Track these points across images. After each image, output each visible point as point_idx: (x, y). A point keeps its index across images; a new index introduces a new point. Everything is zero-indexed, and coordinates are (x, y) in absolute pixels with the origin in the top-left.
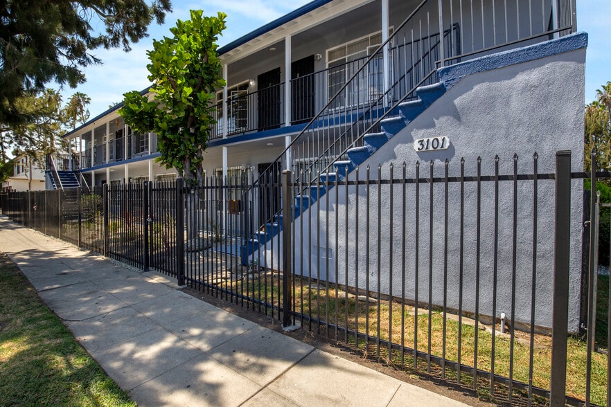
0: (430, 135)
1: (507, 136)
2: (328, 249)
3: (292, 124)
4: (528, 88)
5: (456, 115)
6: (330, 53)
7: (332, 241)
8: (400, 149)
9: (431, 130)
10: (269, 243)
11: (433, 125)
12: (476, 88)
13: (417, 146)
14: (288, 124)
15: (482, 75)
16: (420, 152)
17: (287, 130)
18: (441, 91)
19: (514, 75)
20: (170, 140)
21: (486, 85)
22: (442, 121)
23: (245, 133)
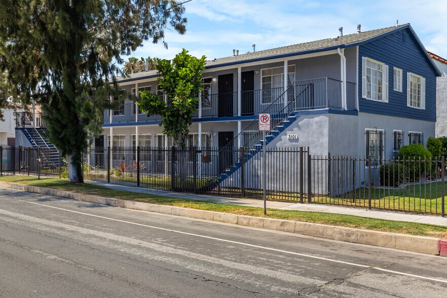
0: (292, 134)
1: (312, 136)
2: (258, 176)
3: (242, 115)
4: (317, 122)
5: (299, 127)
6: (263, 71)
7: (259, 172)
8: (283, 137)
9: (292, 132)
10: (232, 175)
11: (293, 130)
12: (304, 120)
13: (288, 137)
14: (239, 115)
15: (306, 116)
16: (289, 139)
17: (239, 118)
18: (295, 119)
19: (313, 118)
20: (171, 121)
21: (307, 119)
22: (295, 129)
23: (214, 117)
